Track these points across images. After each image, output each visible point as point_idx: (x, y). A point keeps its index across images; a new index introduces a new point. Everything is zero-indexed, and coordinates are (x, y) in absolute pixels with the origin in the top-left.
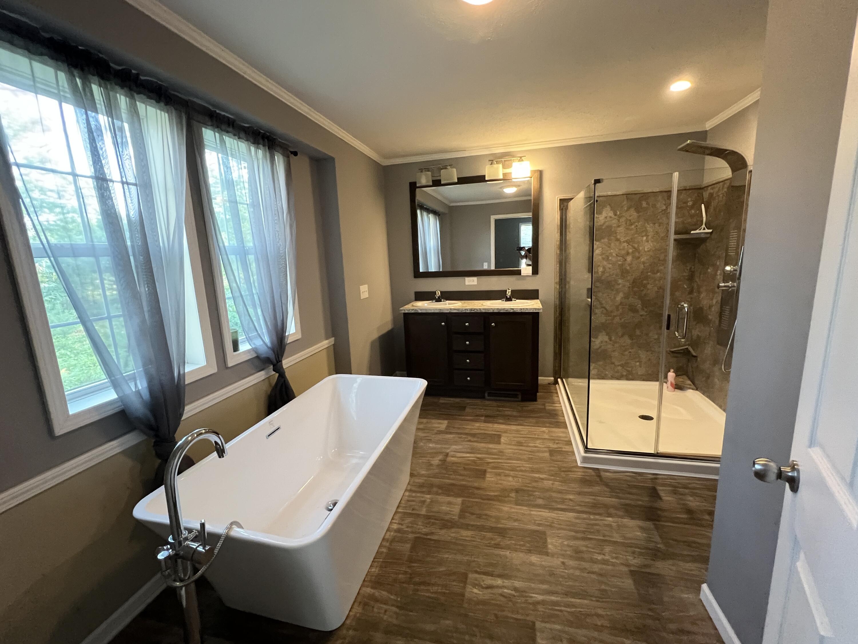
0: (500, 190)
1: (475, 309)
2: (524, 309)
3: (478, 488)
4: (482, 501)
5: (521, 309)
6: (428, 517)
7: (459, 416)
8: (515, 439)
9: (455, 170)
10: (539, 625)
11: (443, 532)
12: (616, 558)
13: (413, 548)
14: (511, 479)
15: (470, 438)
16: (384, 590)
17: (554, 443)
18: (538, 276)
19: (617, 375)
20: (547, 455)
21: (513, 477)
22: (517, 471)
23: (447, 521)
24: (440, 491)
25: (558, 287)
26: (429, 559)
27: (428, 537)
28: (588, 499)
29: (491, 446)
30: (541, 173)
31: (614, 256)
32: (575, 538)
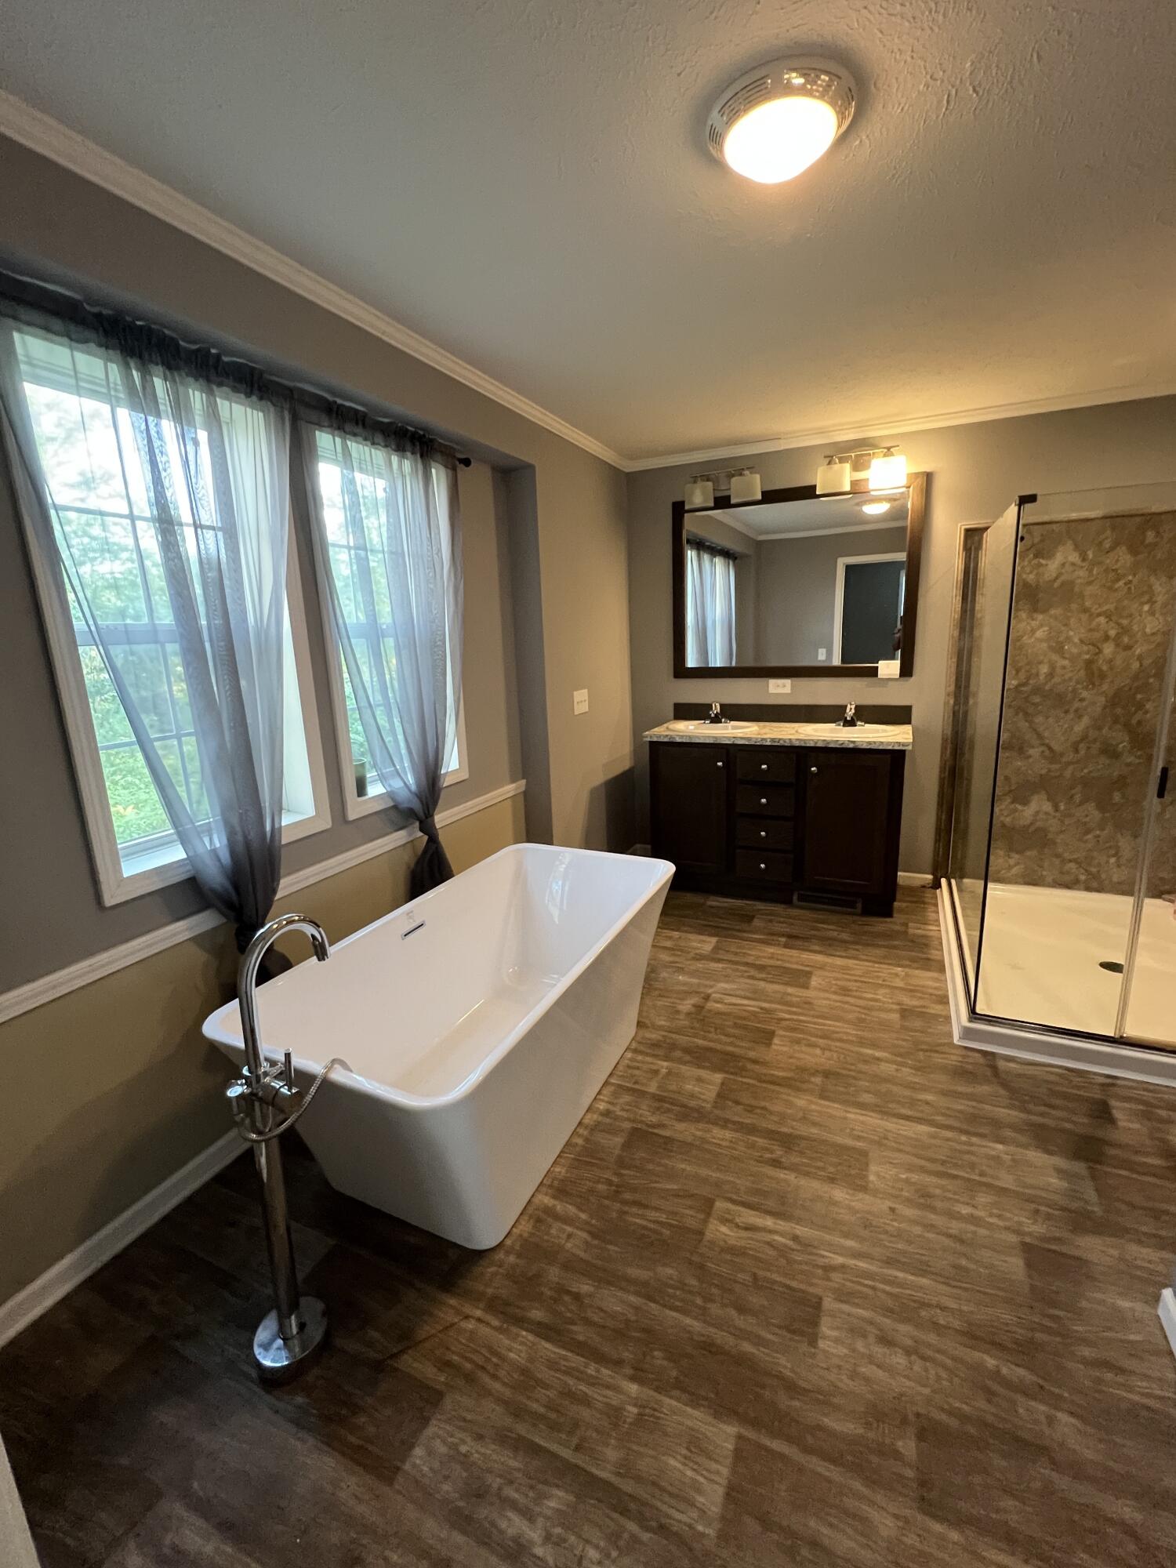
0: (858, 508)
1: (780, 739)
2: (875, 742)
3: (755, 1062)
4: (759, 1084)
5: (869, 743)
6: (660, 1099)
7: (739, 931)
8: (839, 983)
9: (758, 477)
10: (829, 1303)
11: (681, 1126)
12: (999, 1216)
13: (627, 1146)
14: (818, 1051)
15: (753, 972)
16: (571, 1204)
17: (914, 997)
18: (912, 679)
19: (1067, 878)
20: (895, 1017)
21: (823, 1049)
22: (833, 1040)
23: (692, 1109)
24: (688, 1058)
25: (952, 702)
26: (650, 1167)
27: (656, 1131)
28: (961, 1105)
29: (790, 990)
30: (929, 477)
31: (1075, 644)
32: (923, 1170)
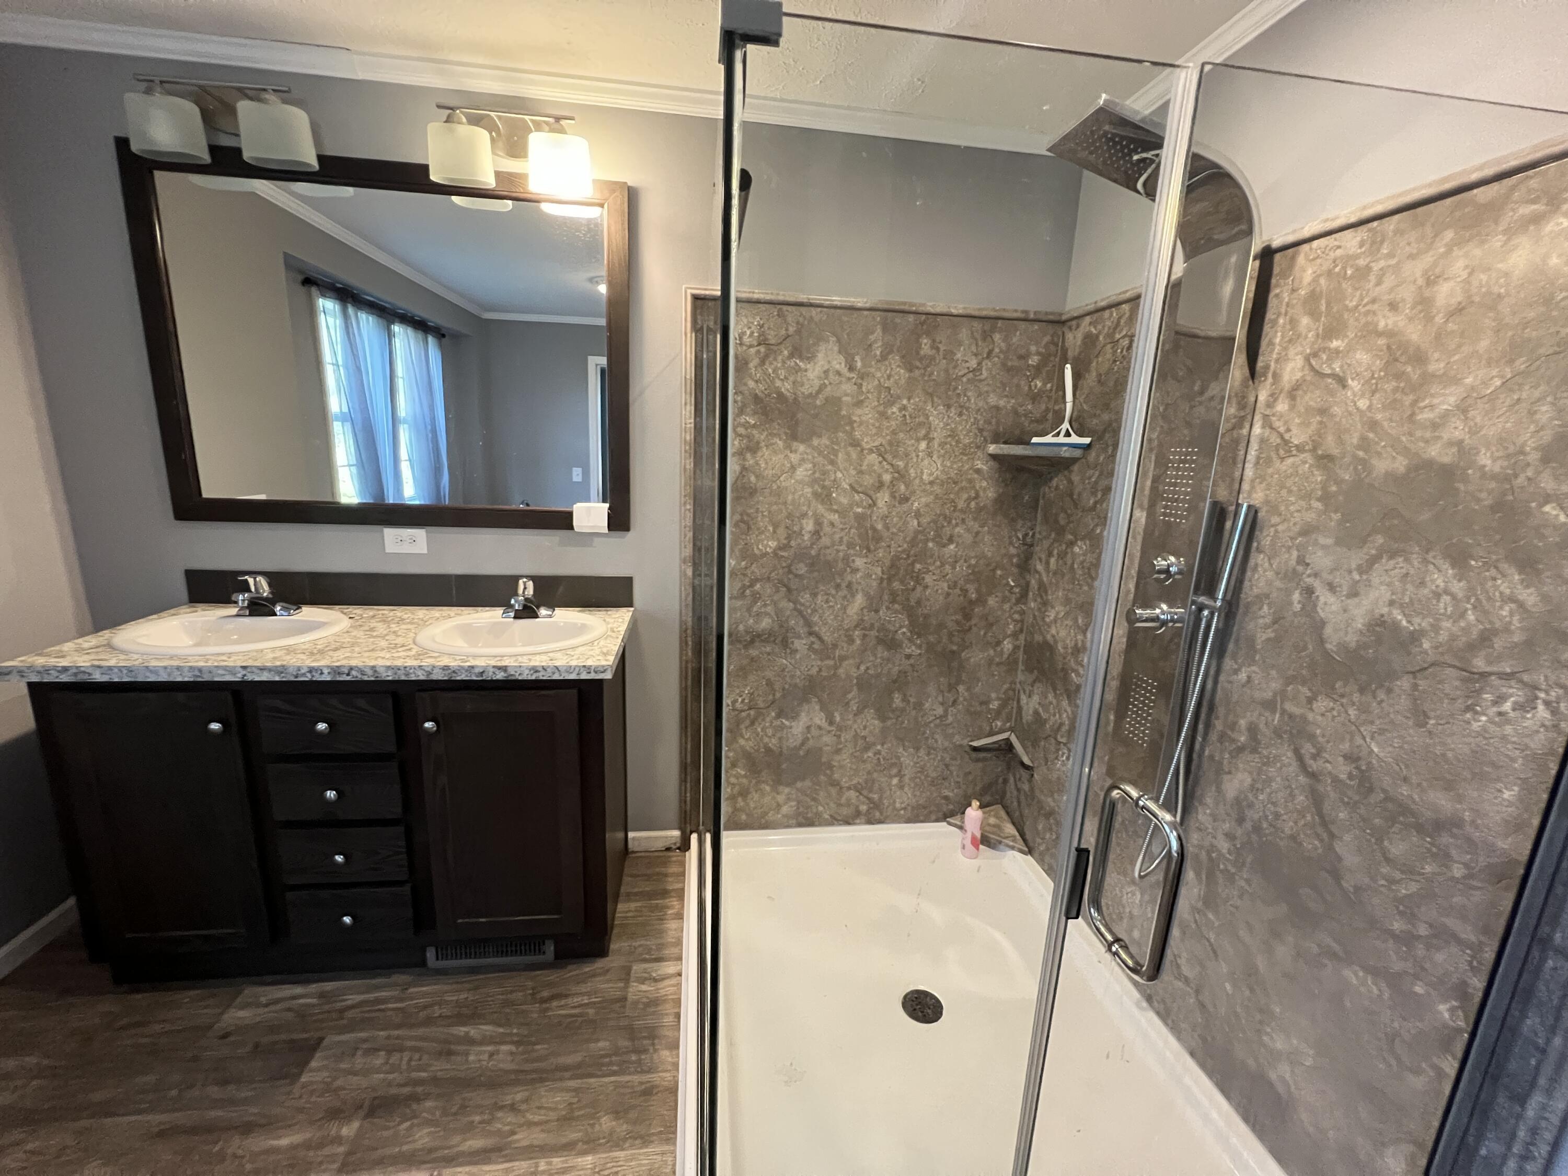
5: (535, 670)
18: (630, 535)
25: (690, 572)
30: (632, 197)
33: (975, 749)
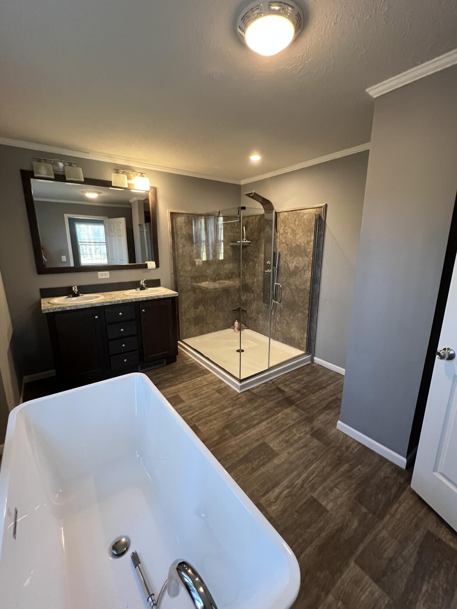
1: (126, 300)
2: (166, 295)
8: (190, 393)
9: (81, 169)
10: (314, 495)
12: (301, 433)
14: (215, 421)
17: (214, 385)
18: (159, 269)
19: (210, 330)
20: (217, 394)
22: (213, 414)
25: (173, 276)
30: (156, 189)
33: (234, 310)
